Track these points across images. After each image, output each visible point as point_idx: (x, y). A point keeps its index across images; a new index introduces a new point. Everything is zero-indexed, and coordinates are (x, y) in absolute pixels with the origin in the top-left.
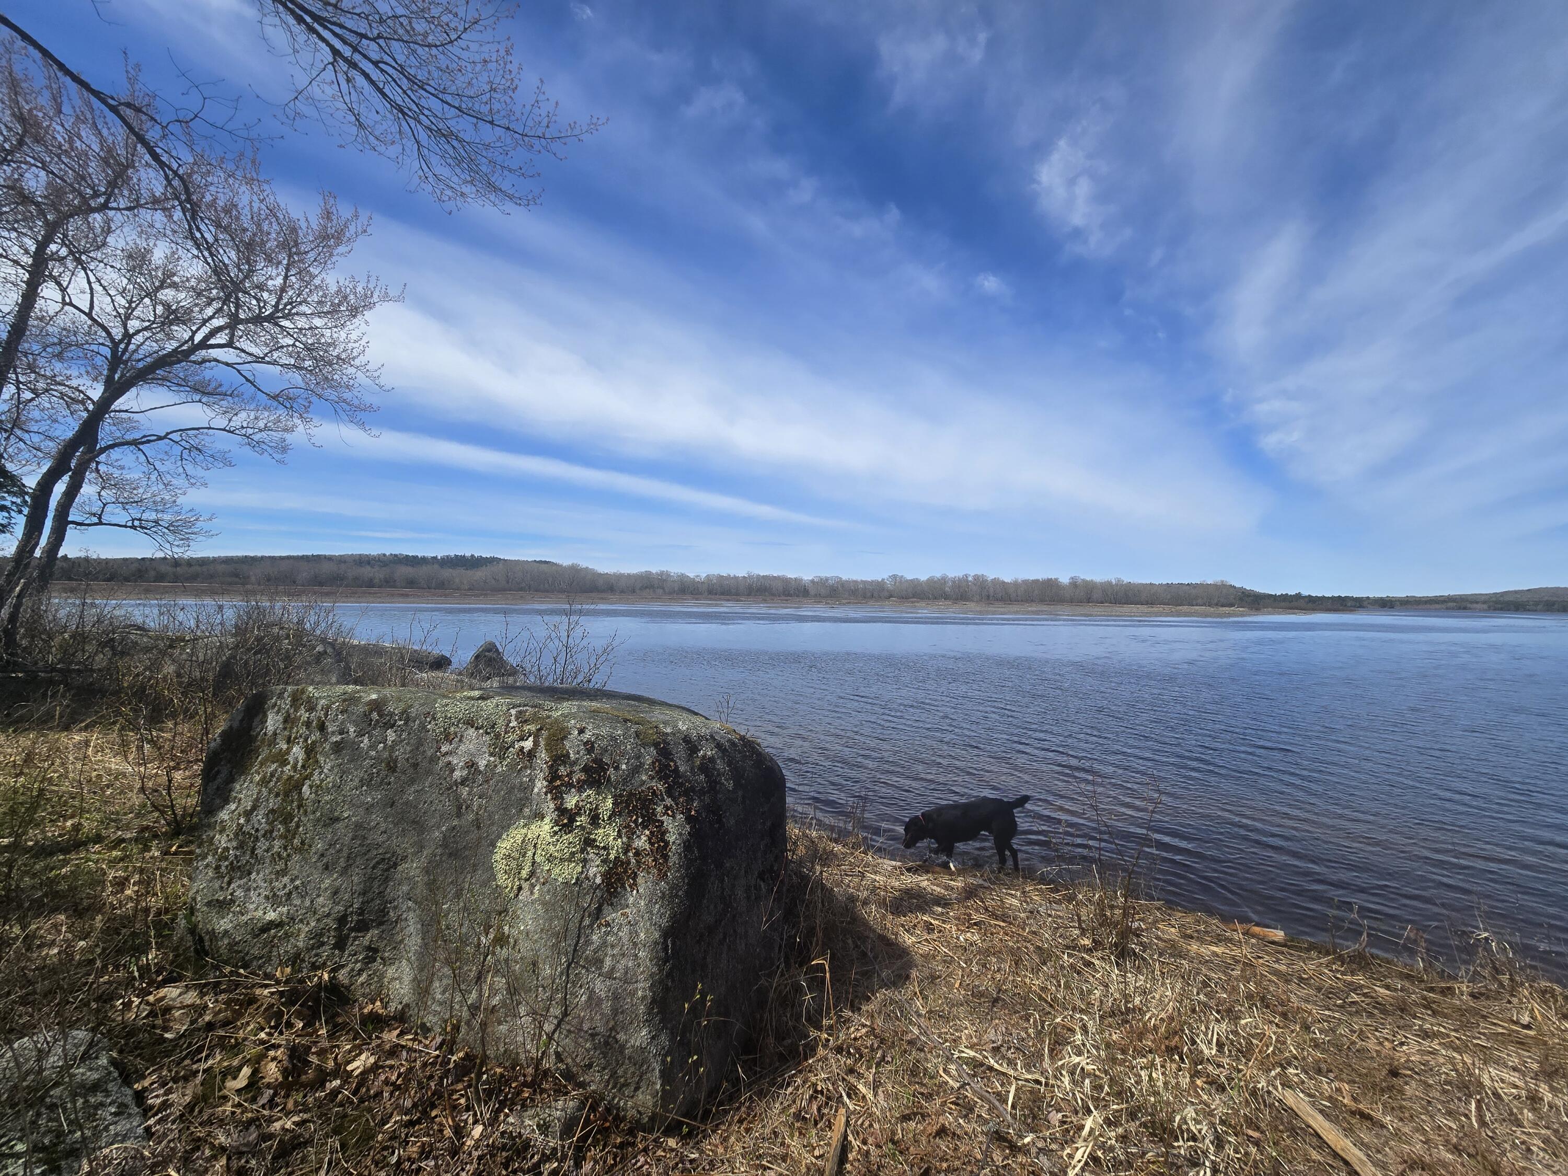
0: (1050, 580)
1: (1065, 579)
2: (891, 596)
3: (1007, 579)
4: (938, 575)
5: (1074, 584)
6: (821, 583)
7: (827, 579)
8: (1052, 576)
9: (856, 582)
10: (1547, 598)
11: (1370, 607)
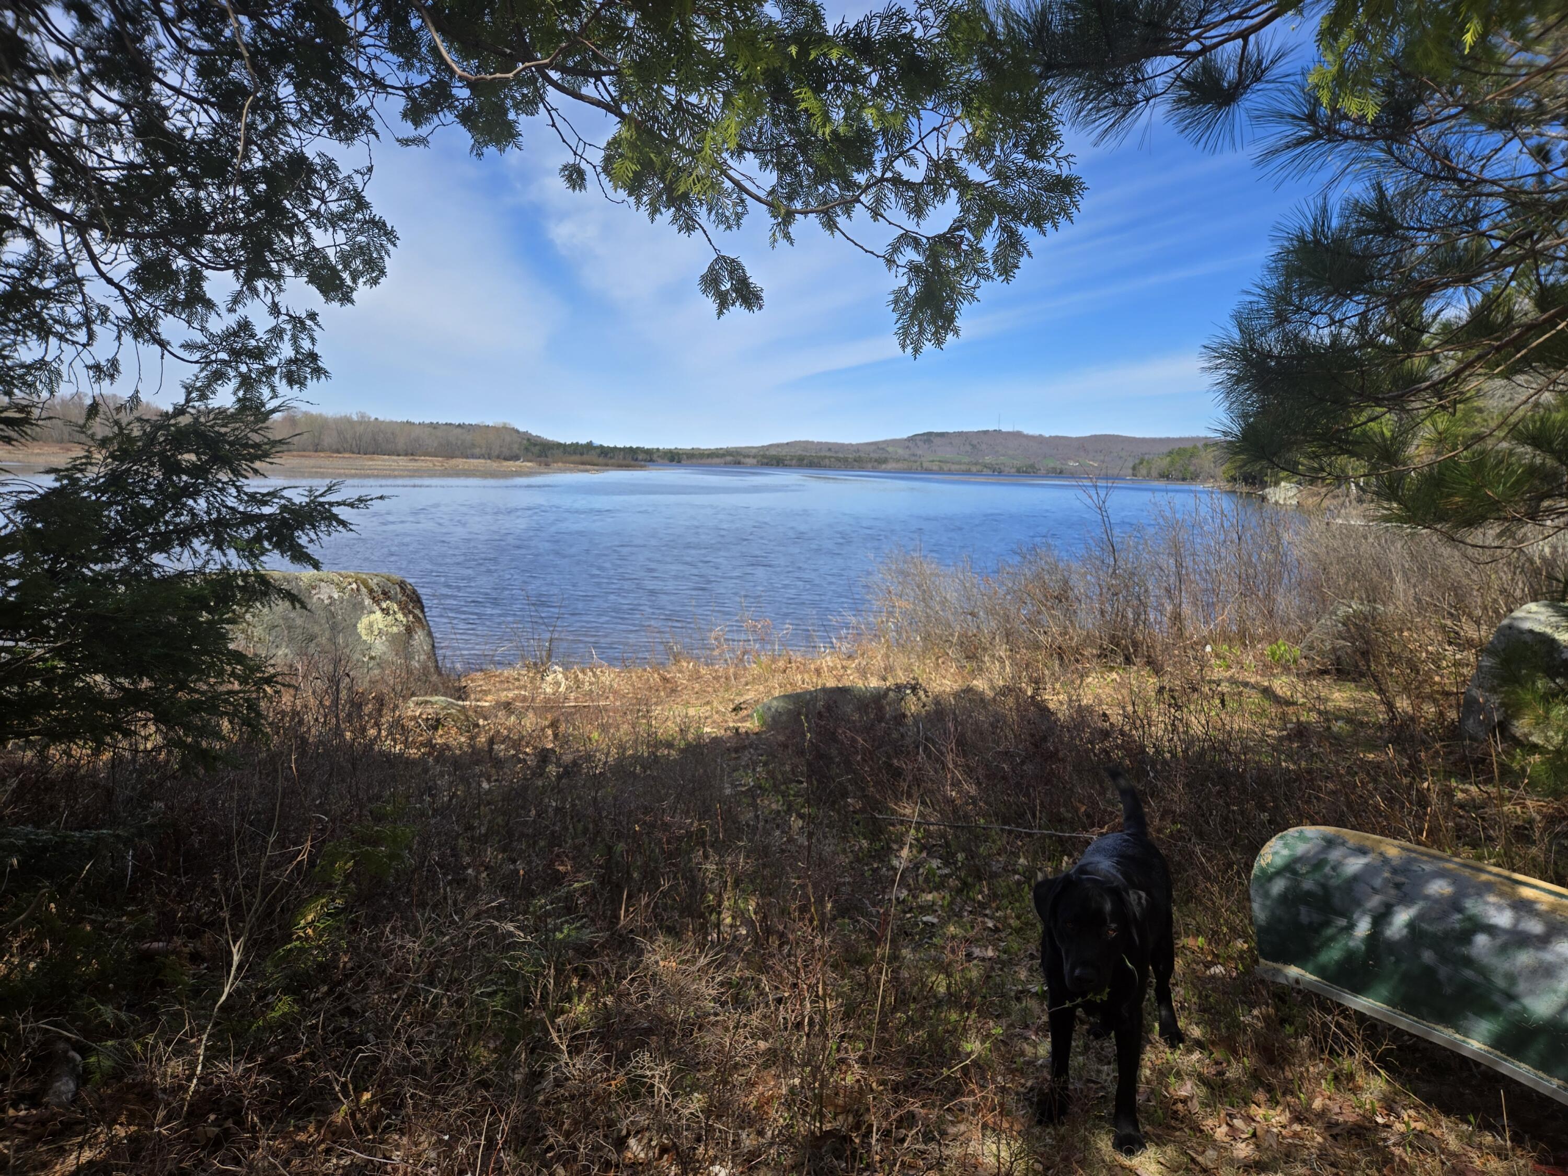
10: (800, 452)
11: (660, 461)
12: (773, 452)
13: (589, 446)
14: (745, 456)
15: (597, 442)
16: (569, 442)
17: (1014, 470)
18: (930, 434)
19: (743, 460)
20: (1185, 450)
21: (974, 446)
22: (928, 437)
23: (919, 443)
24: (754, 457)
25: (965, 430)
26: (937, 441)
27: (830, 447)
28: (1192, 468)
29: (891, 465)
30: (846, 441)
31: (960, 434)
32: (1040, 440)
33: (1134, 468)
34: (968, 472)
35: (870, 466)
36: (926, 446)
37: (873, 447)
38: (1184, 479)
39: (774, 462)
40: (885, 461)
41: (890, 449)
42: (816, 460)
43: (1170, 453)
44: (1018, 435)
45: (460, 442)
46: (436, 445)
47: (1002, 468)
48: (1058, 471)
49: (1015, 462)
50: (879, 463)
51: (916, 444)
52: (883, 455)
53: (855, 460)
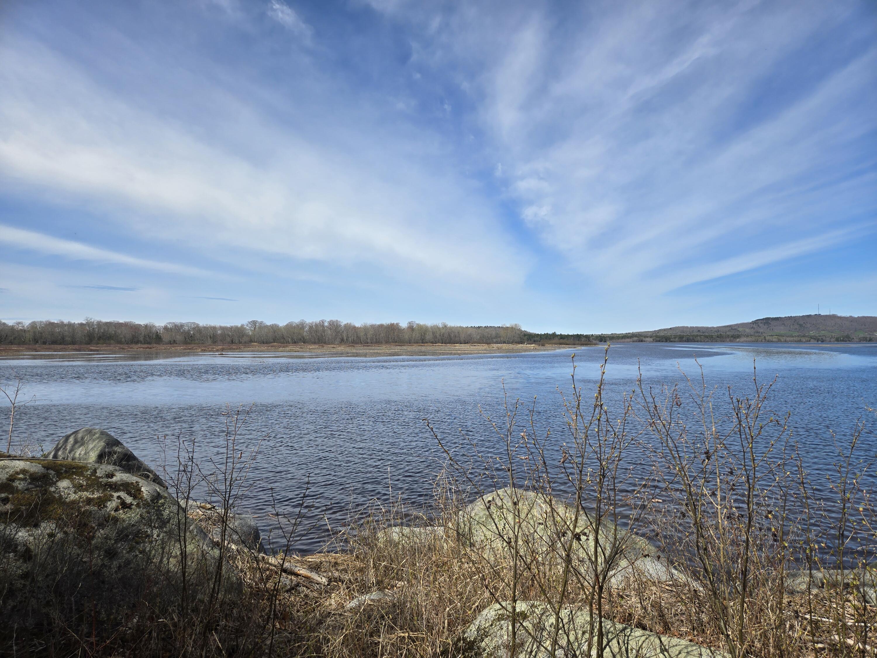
0: (392, 325)
1: (404, 324)
2: (251, 341)
3: (358, 324)
4: (296, 320)
5: (411, 328)
6: (177, 328)
7: (182, 326)
8: (395, 322)
9: (214, 328)
10: (679, 333)
11: (594, 342)
12: (662, 334)
13: (554, 335)
14: (645, 337)
15: (558, 333)
17: (833, 339)
18: (768, 319)
19: (644, 339)
21: (801, 325)
22: (767, 321)
23: (761, 325)
24: (651, 337)
25: (793, 315)
26: (774, 323)
29: (742, 339)
30: (710, 325)
31: (790, 318)
32: (851, 319)
34: (799, 341)
35: (728, 340)
36: (766, 327)
37: (729, 329)
39: (664, 340)
40: (739, 336)
41: (740, 329)
42: (691, 338)
44: (833, 317)
45: (489, 336)
46: (478, 337)
47: (824, 338)
48: (868, 339)
49: (833, 334)
50: (734, 338)
51: (758, 326)
52: (736, 333)
53: (718, 337)
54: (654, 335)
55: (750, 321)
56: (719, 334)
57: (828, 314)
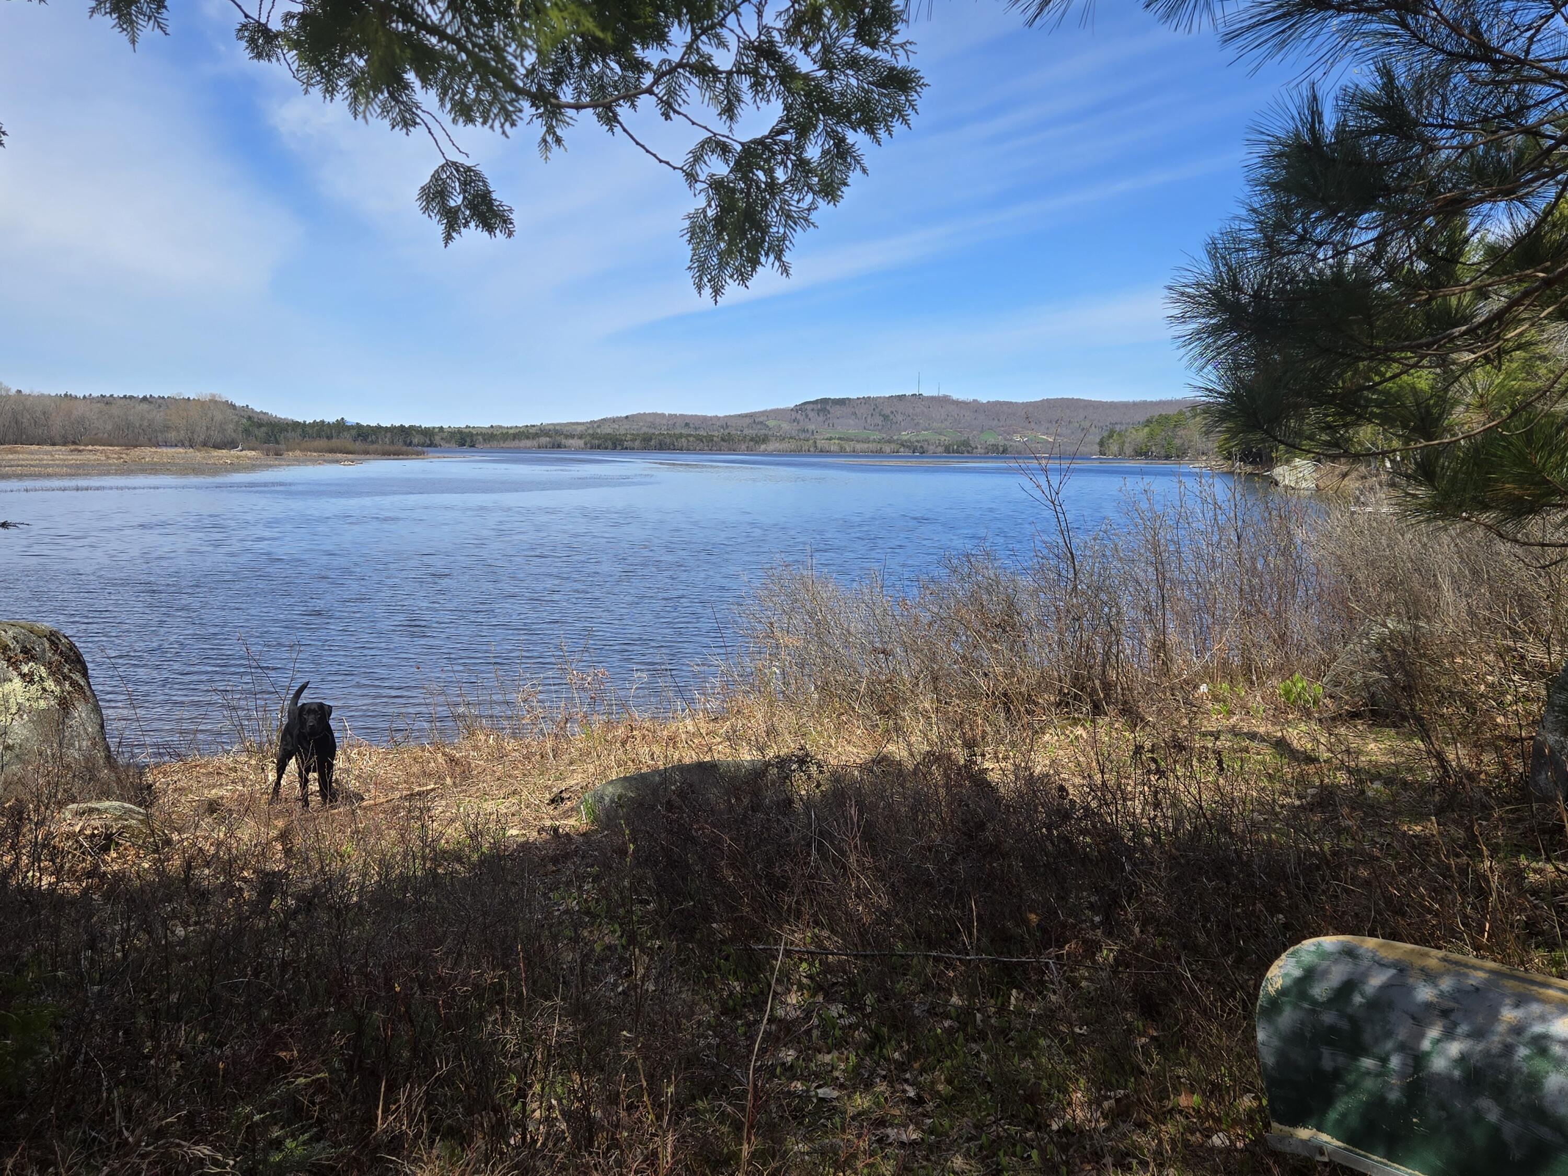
10: (645, 430)
12: (607, 430)
13: (341, 427)
14: (567, 437)
15: (351, 420)
16: (309, 420)
17: (940, 449)
18: (825, 401)
19: (564, 441)
20: (1167, 418)
21: (886, 417)
22: (823, 406)
23: (811, 414)
24: (580, 437)
25: (873, 395)
26: (836, 411)
27: (687, 421)
28: (1178, 442)
29: (772, 446)
30: (709, 413)
31: (867, 400)
32: (975, 407)
33: (1101, 444)
34: (879, 453)
35: (743, 447)
36: (821, 419)
37: (748, 421)
38: (1167, 457)
39: (610, 444)
40: (765, 439)
41: (771, 423)
42: (668, 440)
43: (1148, 422)
44: (943, 401)
45: (145, 424)
46: (109, 427)
47: (925, 446)
48: (1001, 449)
49: (943, 438)
50: (757, 442)
51: (807, 416)
52: (763, 432)
53: (723, 440)
54: (591, 431)
55: (792, 406)
56: (727, 431)
57: (935, 394)
